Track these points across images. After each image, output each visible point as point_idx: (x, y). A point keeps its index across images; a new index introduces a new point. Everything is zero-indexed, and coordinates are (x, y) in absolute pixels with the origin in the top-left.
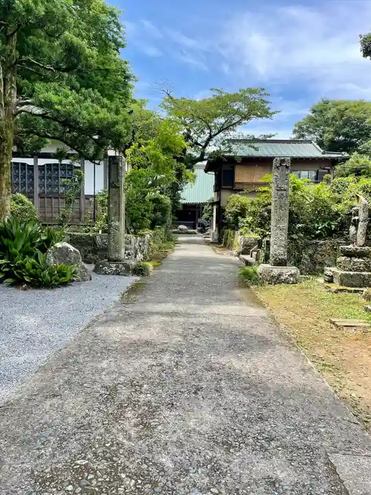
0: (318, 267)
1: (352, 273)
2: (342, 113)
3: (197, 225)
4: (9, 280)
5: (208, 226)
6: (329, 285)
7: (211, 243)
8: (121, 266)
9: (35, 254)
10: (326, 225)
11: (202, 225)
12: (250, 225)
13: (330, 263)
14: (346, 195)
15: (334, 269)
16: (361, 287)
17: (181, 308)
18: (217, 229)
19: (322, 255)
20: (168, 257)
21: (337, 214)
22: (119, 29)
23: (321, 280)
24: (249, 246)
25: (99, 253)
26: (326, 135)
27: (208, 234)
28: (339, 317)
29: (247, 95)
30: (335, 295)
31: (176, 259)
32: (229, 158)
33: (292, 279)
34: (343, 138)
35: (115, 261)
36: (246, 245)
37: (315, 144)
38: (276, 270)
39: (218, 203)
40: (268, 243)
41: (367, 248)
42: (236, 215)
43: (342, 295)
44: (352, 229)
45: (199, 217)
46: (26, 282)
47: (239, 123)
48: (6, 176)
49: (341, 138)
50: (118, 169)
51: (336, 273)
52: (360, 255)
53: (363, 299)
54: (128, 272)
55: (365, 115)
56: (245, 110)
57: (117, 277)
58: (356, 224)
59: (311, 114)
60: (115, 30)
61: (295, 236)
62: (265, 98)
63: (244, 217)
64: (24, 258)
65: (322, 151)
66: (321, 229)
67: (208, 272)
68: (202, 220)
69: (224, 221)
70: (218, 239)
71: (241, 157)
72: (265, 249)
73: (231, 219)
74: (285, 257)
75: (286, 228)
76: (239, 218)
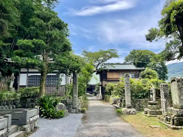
0: (141, 108)
1: (153, 110)
2: (140, 54)
3: (93, 93)
4: (45, 116)
5: (98, 93)
6: (146, 114)
7: (100, 100)
8: (77, 110)
9: (52, 107)
10: (142, 94)
11: (95, 93)
12: (115, 93)
13: (145, 107)
14: (147, 84)
15: (147, 109)
16: (156, 115)
17: (103, 124)
18: (102, 94)
19: (142, 104)
20: (88, 106)
21: (145, 91)
22: (68, 31)
23: (143, 113)
24: (116, 101)
25: (68, 106)
26: (136, 61)
27: (98, 96)
28: (151, 125)
29: (111, 51)
30: (149, 118)
31: (91, 107)
32: (105, 70)
33: (134, 113)
34: (142, 62)
35: (75, 108)
36: (115, 101)
37: (133, 65)
38: (129, 110)
39: (101, 85)
40: (124, 101)
41: (156, 102)
42: (110, 90)
43: (151, 118)
44: (151, 96)
46: (50, 117)
47: (108, 59)
48: (44, 83)
49: (141, 62)
50: (76, 78)
51: (148, 111)
52: (155, 104)
53: (158, 119)
54: (79, 112)
55: (148, 55)
56: (110, 55)
57: (77, 114)
58: (152, 94)
59: (130, 54)
60: (66, 31)
61: (132, 98)
62: (116, 52)
63: (112, 91)
64: (49, 109)
65: (136, 67)
66: (141, 96)
67: (104, 111)
68: (95, 91)
69: (104, 91)
70: (103, 98)
71: (109, 70)
72: (123, 102)
73: (108, 91)
74: (131, 105)
75: (130, 96)
76: (111, 91)
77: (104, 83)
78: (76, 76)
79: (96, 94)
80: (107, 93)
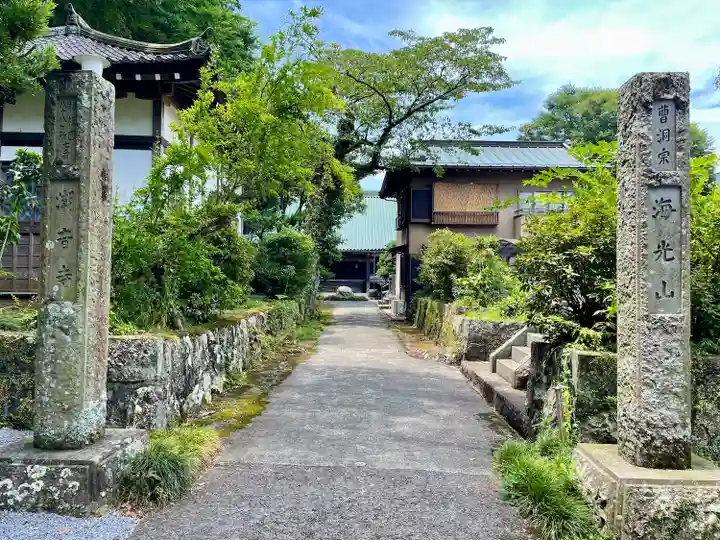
3: (368, 285)
7: (392, 321)
8: (66, 472)
11: (376, 286)
12: (477, 291)
18: (403, 295)
27: (388, 302)
32: (423, 170)
36: (476, 340)
39: (404, 249)
45: (372, 273)
54: (94, 497)
57: (54, 519)
59: (546, 111)
68: (376, 277)
69: (415, 280)
70: (407, 313)
71: (445, 167)
72: (575, 380)
73: (433, 277)
74: (684, 434)
75: (686, 324)
76: (453, 276)
77: (418, 236)
78: (75, 98)
79: (378, 292)
80: (427, 289)
